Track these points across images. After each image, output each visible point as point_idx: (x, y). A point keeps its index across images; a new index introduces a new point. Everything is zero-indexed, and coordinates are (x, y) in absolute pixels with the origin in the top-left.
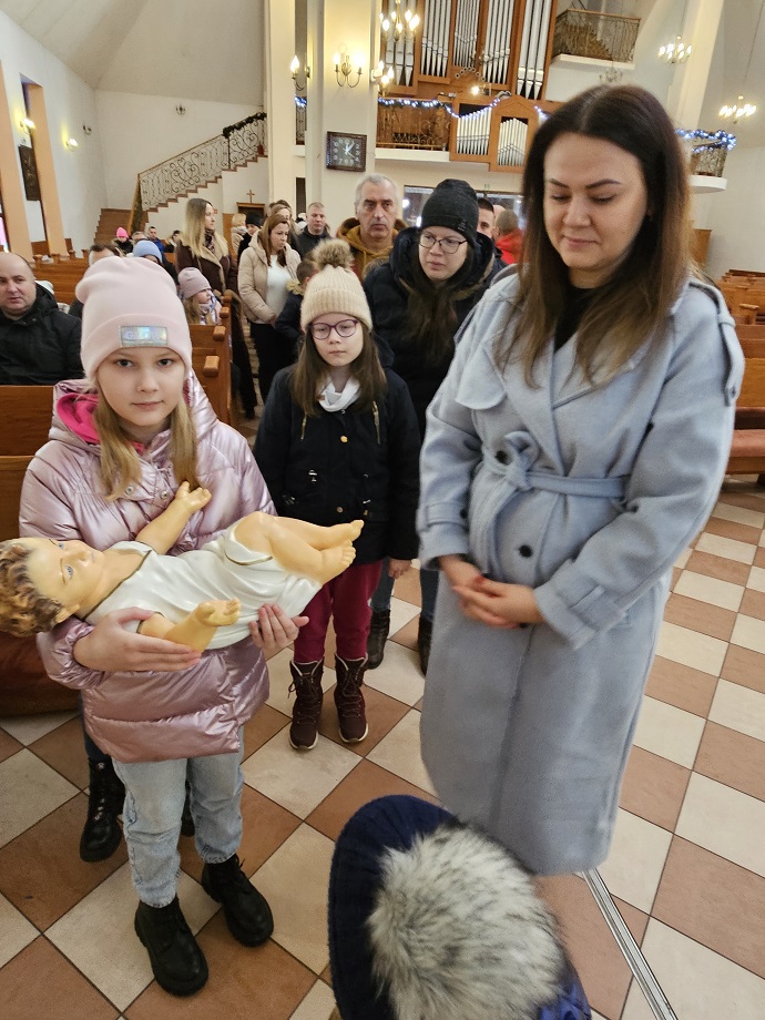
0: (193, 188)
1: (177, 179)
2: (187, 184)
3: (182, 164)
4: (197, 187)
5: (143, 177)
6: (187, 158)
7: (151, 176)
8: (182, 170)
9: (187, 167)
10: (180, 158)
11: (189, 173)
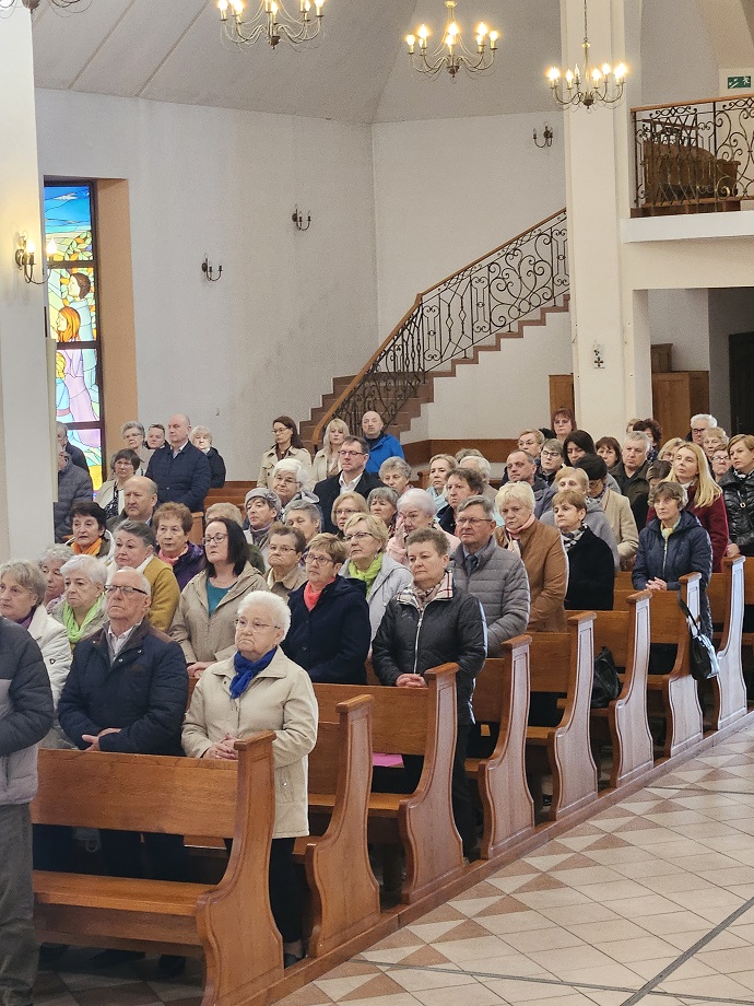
0: (535, 315)
1: (505, 297)
2: (525, 306)
3: (514, 262)
4: (544, 312)
5: (430, 301)
6: (528, 249)
7: (447, 295)
8: (514, 277)
9: (526, 266)
10: (511, 247)
11: (529, 281)
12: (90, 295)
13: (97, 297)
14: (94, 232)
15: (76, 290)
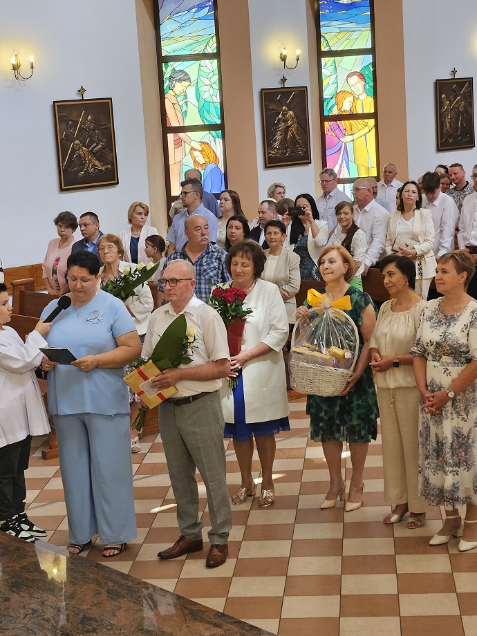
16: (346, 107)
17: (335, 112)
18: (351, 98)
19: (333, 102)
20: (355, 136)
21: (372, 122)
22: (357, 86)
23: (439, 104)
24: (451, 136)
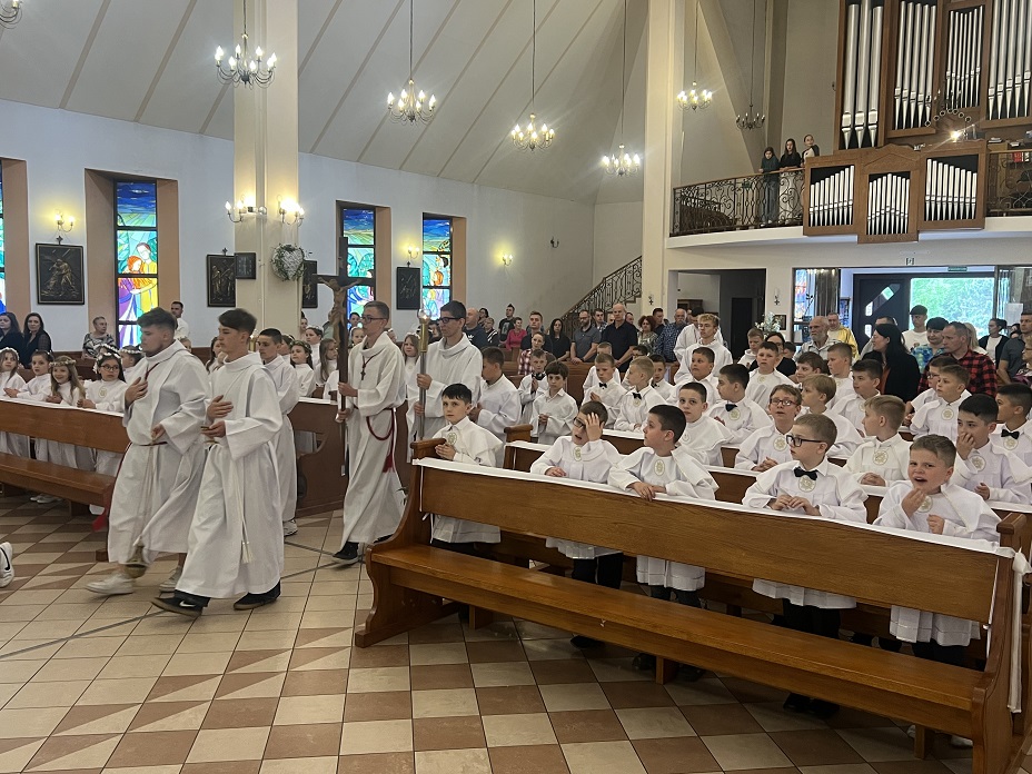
5: (608, 281)
7: (615, 279)
12: (448, 267)
13: (451, 267)
14: (451, 240)
15: (443, 264)
16: (136, 267)
17: (127, 271)
18: (139, 262)
19: (125, 263)
20: (142, 290)
21: (155, 280)
22: (144, 253)
23: (210, 272)
24: (221, 296)
